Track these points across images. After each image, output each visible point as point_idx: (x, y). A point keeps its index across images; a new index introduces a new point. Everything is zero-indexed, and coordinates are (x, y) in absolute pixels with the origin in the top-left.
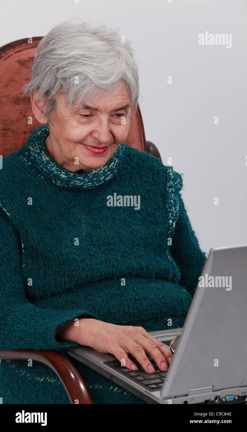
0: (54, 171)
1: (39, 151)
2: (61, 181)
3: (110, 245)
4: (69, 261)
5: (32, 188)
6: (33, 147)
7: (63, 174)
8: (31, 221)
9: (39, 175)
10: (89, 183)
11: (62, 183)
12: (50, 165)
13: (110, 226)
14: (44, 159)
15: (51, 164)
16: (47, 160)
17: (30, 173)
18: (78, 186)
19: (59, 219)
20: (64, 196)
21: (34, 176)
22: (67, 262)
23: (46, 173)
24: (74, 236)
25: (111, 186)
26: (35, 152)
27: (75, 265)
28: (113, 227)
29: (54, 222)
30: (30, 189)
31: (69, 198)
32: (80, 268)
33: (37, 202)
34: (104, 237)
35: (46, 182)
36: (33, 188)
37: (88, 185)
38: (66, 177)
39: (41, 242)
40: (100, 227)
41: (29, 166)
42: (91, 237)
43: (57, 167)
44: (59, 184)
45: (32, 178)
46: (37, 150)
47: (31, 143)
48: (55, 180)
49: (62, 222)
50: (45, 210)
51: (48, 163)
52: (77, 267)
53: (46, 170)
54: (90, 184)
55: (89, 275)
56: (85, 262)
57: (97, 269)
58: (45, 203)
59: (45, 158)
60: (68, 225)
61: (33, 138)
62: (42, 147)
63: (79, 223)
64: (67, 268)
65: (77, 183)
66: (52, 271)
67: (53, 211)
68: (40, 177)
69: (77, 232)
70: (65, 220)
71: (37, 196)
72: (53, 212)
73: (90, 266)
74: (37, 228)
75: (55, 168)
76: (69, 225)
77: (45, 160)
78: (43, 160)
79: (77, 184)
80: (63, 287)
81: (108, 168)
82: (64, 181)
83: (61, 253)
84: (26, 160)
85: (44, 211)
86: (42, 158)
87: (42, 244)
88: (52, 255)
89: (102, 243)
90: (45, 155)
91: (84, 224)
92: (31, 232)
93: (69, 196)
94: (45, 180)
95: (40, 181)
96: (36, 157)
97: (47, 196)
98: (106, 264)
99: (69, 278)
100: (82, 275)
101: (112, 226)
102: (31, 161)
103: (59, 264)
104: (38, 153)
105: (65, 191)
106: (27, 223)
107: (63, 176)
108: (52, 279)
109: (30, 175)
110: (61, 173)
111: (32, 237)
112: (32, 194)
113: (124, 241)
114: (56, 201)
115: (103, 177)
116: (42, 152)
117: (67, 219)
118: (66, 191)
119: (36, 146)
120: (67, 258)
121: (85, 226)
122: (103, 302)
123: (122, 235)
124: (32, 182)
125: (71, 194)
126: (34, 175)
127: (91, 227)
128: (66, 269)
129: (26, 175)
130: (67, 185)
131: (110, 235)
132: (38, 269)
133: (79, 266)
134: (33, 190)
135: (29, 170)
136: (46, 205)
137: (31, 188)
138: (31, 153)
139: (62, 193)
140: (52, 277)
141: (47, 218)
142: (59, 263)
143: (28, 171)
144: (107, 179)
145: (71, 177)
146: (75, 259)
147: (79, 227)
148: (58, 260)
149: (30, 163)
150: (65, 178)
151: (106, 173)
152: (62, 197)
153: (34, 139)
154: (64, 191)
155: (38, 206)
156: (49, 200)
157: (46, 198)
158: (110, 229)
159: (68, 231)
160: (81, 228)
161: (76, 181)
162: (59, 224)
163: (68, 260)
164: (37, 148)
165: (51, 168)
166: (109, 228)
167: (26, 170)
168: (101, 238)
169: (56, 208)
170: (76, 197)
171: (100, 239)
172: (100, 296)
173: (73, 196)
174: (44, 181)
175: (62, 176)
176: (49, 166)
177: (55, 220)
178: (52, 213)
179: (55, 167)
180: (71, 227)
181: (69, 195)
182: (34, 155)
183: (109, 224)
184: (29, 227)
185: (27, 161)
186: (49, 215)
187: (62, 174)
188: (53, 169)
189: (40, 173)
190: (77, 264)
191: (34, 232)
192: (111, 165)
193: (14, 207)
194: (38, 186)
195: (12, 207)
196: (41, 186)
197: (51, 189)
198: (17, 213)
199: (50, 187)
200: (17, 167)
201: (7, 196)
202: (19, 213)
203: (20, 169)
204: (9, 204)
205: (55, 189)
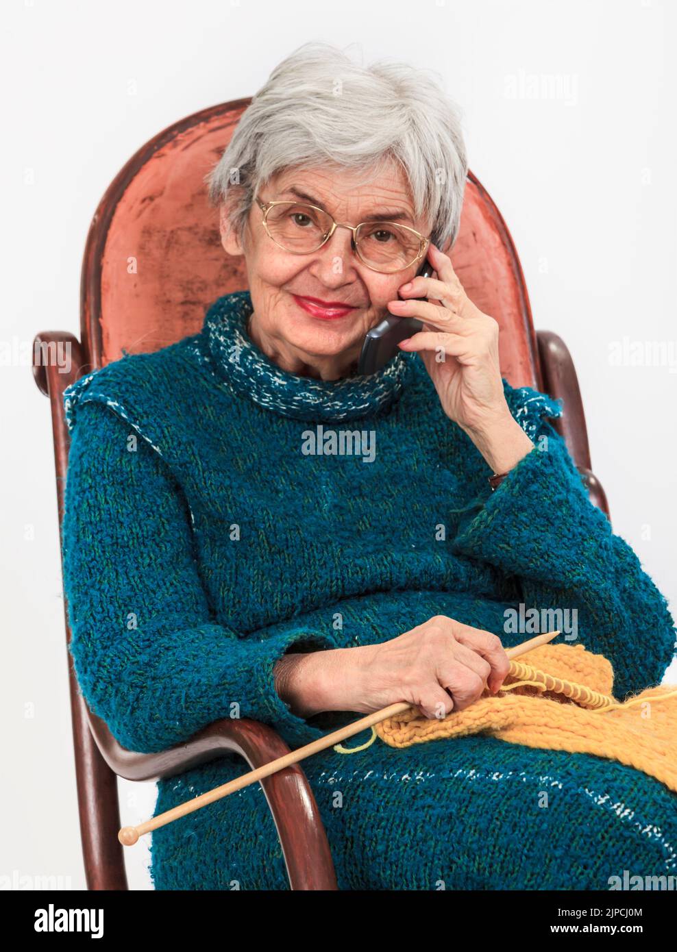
0: (258, 369)
1: (229, 330)
2: (273, 394)
3: (384, 534)
4: (292, 546)
5: (210, 406)
6: (217, 323)
7: (278, 377)
8: (207, 460)
9: (226, 384)
10: (336, 402)
11: (275, 398)
12: (250, 358)
13: (386, 493)
14: (238, 347)
15: (252, 355)
16: (245, 348)
17: (205, 379)
18: (312, 407)
19: (269, 473)
20: (279, 433)
21: (214, 385)
22: (287, 548)
23: (239, 375)
24: (303, 507)
25: (386, 424)
26: (220, 333)
27: (306, 555)
28: (393, 495)
29: (259, 477)
30: (205, 408)
31: (289, 436)
32: (317, 563)
33: (221, 435)
34: (372, 515)
35: (238, 400)
36: (212, 408)
37: (333, 406)
38: (285, 383)
39: (228, 505)
40: (363, 494)
41: (205, 365)
42: (341, 515)
43: (265, 362)
44: (267, 403)
45: (210, 388)
46: (225, 327)
47: (213, 317)
48: (258, 393)
49: (277, 477)
50: (238, 452)
51: (246, 354)
52: (309, 560)
53: (240, 369)
54: (337, 405)
55: (337, 579)
56: (330, 549)
57: (355, 565)
58: (239, 438)
59: (241, 342)
60: (289, 483)
61: (220, 308)
62: (236, 322)
63: (315, 483)
64: (287, 561)
65: (309, 399)
66: (254, 570)
67: (255, 455)
68: (227, 387)
69: (311, 501)
70: (283, 475)
71: (221, 424)
72: (256, 458)
73: (339, 558)
74: (221, 474)
75: (260, 365)
76: (291, 484)
77: (240, 348)
78: (235, 348)
79: (308, 401)
80: (277, 602)
82: (281, 392)
83: (275, 526)
84: (197, 353)
85: (236, 454)
86: (234, 344)
87: (231, 509)
88: (253, 532)
89: (367, 528)
90: (242, 338)
91: (328, 485)
92: (205, 483)
93: (289, 433)
94: (237, 396)
95: (228, 395)
96: (221, 341)
97: (244, 427)
98: (376, 557)
99: (292, 584)
100: (321, 577)
101: (389, 491)
102: (209, 355)
103: (270, 553)
104: (227, 334)
105: (283, 422)
106: (197, 464)
107: (279, 382)
108: (254, 587)
109: (205, 383)
110: (275, 375)
111: (208, 494)
112: (209, 417)
113: (417, 525)
115: (368, 394)
116: (235, 332)
117: (287, 472)
118: (285, 422)
119: (223, 320)
120: (287, 540)
121: (328, 489)
122: (374, 628)
123: (414, 513)
124: (209, 396)
125: (295, 429)
126: (214, 382)
127: (342, 492)
128: (285, 564)
129: (197, 381)
130: (286, 403)
131: (385, 510)
132: (221, 567)
133: (314, 557)
134: (212, 412)
135: (204, 371)
136: (240, 442)
137: (207, 406)
138: (211, 335)
139: (275, 426)
140: (254, 582)
141: (241, 467)
142: (270, 550)
143: (201, 374)
144: (377, 399)
145: (297, 385)
146: (305, 542)
147: (315, 490)
148: (268, 543)
149: (206, 359)
150: (282, 385)
151: (375, 385)
152: (275, 432)
153: (221, 310)
154: (280, 421)
155: (222, 443)
156: (247, 433)
158: (385, 497)
159: (289, 495)
160: (319, 492)
161: (308, 394)
162: (268, 482)
163: (290, 544)
164: (224, 324)
165: (251, 364)
166: (383, 495)
167: (196, 370)
168: (364, 517)
169: (261, 451)
171: (362, 518)
172: (366, 617)
174: (235, 397)
175: (275, 382)
176: (248, 359)
177: (259, 473)
178: (254, 460)
179: (262, 362)
181: (290, 428)
182: (216, 338)
183: (385, 488)
184: (201, 473)
185: (201, 355)
186: (245, 462)
187: (275, 378)
188: (257, 367)
189: (226, 380)
190: (309, 554)
191: (211, 484)
192: (388, 372)
193: (168, 432)
194: (221, 404)
195: (163, 432)
196: (229, 406)
197: (250, 415)
198: (175, 443)
199: (249, 409)
200: (178, 364)
201: (152, 410)
202: (179, 444)
203: (185, 368)
204: (156, 425)
205: (260, 416)
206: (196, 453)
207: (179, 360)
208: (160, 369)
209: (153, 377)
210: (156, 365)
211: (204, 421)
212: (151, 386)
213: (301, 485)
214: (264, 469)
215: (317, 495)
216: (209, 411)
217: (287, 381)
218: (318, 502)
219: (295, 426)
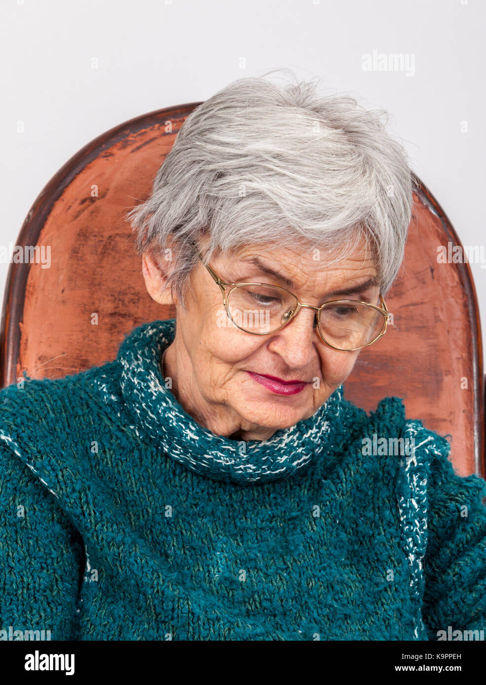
0: (171, 419)
1: (142, 370)
2: (184, 447)
5: (110, 450)
6: (130, 362)
7: (191, 430)
8: (101, 510)
9: (132, 427)
10: (249, 466)
11: (186, 452)
12: (164, 405)
14: (153, 389)
15: (167, 403)
16: (160, 392)
17: (110, 419)
18: (223, 468)
19: (161, 532)
20: (181, 487)
21: (118, 426)
22: (172, 619)
24: (192, 576)
26: (134, 373)
29: (150, 537)
31: (191, 493)
33: (117, 485)
34: (264, 593)
35: (143, 446)
36: (112, 452)
37: (245, 469)
38: (197, 438)
40: (258, 567)
41: (111, 403)
43: (179, 412)
44: (177, 455)
45: (113, 428)
46: (138, 366)
47: (128, 353)
48: (169, 443)
49: (169, 538)
50: (132, 506)
51: (161, 398)
53: (152, 415)
54: (250, 468)
58: (135, 490)
59: (156, 386)
60: (181, 546)
61: (135, 341)
62: (151, 363)
63: (209, 548)
65: (220, 459)
67: (150, 510)
68: (133, 431)
69: (201, 569)
70: (177, 536)
72: (150, 514)
74: (114, 527)
75: (174, 414)
76: (183, 547)
77: (156, 392)
78: (149, 391)
79: (219, 461)
81: (298, 438)
82: (192, 447)
84: (105, 390)
85: (130, 508)
86: (148, 387)
90: (157, 381)
91: (223, 551)
92: (98, 537)
93: (193, 489)
94: (142, 441)
95: (132, 440)
96: (134, 383)
97: (143, 476)
102: (119, 393)
103: (156, 621)
104: (140, 375)
106: (89, 515)
107: (191, 435)
109: (108, 423)
110: (187, 427)
114: (160, 492)
115: (284, 458)
116: (150, 374)
117: (182, 533)
118: (190, 475)
119: (137, 359)
120: (173, 609)
121: (222, 556)
124: (112, 438)
125: (198, 486)
126: (119, 423)
127: (236, 562)
129: (100, 419)
130: (195, 458)
134: (111, 457)
135: (109, 411)
137: (107, 450)
138: (124, 374)
139: (177, 479)
141: (133, 523)
142: (157, 617)
143: (105, 413)
144: (294, 464)
145: (209, 442)
147: (208, 556)
149: (113, 398)
150: (194, 440)
151: (293, 448)
152: (176, 486)
153: (136, 344)
154: (184, 475)
155: (117, 494)
156: (144, 484)
157: (139, 478)
160: (212, 559)
161: (220, 454)
162: (159, 544)
164: (138, 364)
165: (164, 411)
167: (101, 409)
168: (256, 595)
169: (158, 506)
170: (208, 494)
171: (253, 596)
173: (203, 491)
174: (139, 442)
175: (187, 435)
176: (161, 405)
177: (151, 532)
178: (148, 516)
179: (175, 411)
180: (187, 552)
181: (193, 486)
182: (129, 380)
184: (93, 525)
185: (109, 392)
187: (188, 431)
188: (170, 415)
189: (135, 423)
191: (102, 539)
193: (63, 476)
194: (124, 448)
195: (57, 476)
196: (132, 451)
197: (152, 464)
198: (69, 490)
199: (152, 458)
200: (81, 398)
201: (48, 449)
202: (74, 490)
203: (87, 404)
204: (49, 468)
205: (163, 466)
206: (91, 501)
207: (83, 395)
208: (59, 402)
209: (51, 412)
210: (55, 397)
211: (101, 468)
212: (48, 423)
213: (194, 549)
214: (157, 527)
215: (210, 562)
216: (108, 456)
217: (199, 436)
218: (209, 571)
219: (199, 482)
